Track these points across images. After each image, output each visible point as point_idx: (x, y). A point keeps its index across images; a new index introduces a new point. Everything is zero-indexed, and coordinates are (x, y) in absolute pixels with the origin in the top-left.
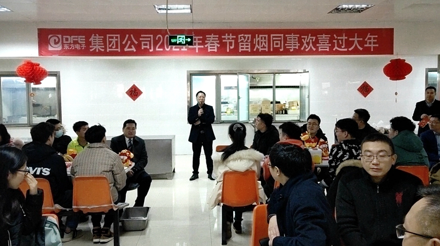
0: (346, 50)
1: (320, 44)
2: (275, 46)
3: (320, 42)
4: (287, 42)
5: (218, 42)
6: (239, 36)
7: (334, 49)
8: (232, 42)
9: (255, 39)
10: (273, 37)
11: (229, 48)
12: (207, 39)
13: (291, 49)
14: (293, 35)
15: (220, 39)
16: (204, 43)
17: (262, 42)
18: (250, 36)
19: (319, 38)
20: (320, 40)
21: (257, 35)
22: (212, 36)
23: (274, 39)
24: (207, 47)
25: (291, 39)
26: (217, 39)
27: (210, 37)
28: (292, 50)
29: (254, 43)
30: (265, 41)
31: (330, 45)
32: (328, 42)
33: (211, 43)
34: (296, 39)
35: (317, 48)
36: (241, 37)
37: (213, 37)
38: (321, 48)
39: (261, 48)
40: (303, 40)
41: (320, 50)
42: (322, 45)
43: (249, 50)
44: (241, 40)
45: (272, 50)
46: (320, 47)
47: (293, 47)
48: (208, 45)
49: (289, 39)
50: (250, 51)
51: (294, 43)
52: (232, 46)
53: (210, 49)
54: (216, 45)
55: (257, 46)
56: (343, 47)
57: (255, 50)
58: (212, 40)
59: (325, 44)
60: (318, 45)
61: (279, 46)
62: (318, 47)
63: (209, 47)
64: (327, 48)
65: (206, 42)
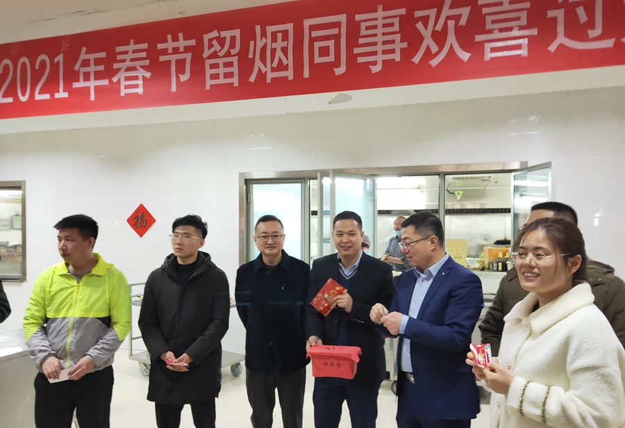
0: (609, 43)
1: (490, 31)
2: (318, 60)
3: (489, 26)
4: (361, 41)
5: (147, 62)
6: (206, 37)
7: (552, 48)
8: (184, 60)
9: (252, 43)
10: (312, 28)
11: (178, 78)
12: (119, 57)
13: (375, 63)
14: (380, 13)
15: (153, 54)
16: (109, 72)
17: (273, 51)
18: (237, 33)
19: (485, 10)
20: (489, 19)
21: (258, 28)
22: (132, 46)
23: (315, 34)
24: (119, 81)
25: (375, 27)
26: (144, 54)
27: (126, 52)
28: (375, 69)
29: (251, 56)
30: (285, 44)
31: (534, 32)
32: (524, 22)
33: (128, 69)
34: (392, 25)
35: (477, 49)
36: (210, 40)
37: (134, 52)
38: (493, 50)
39: (273, 70)
40: (420, 26)
41: (489, 55)
42: (497, 35)
43: (235, 81)
44: (212, 50)
45: (306, 74)
46: (488, 46)
47: (380, 58)
48: (121, 75)
49: (367, 28)
50: (236, 84)
51: (384, 43)
52: (183, 73)
53: (127, 87)
54: (141, 73)
55: (258, 64)
56: (592, 34)
57: (252, 79)
58: (132, 60)
59: (510, 29)
60: (479, 38)
61: (331, 58)
62: (482, 44)
63: (124, 83)
64: (519, 47)
65: (116, 66)
